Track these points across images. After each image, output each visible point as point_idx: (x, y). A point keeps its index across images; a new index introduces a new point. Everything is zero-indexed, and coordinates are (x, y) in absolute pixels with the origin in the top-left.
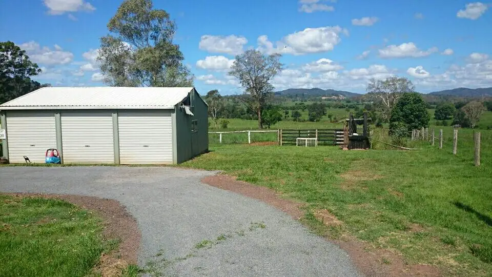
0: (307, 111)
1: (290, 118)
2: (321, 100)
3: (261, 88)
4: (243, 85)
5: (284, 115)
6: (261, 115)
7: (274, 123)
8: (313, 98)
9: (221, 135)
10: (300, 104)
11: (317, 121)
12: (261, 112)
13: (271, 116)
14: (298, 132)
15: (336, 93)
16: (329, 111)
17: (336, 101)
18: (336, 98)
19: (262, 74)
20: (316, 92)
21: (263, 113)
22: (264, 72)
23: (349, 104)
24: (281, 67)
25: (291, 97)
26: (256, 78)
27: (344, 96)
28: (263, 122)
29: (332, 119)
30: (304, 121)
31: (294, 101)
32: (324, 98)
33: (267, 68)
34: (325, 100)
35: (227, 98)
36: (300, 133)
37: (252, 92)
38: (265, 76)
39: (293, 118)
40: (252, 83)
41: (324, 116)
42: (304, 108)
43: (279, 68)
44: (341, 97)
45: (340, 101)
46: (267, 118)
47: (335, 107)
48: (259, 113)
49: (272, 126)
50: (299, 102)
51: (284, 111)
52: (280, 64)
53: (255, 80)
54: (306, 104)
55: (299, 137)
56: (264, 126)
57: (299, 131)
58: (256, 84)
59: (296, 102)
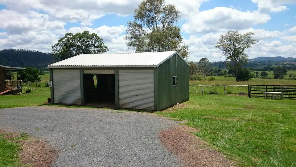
0: (272, 72)
1: (260, 76)
2: (283, 64)
4: (225, 54)
5: (255, 74)
11: (280, 79)
14: (265, 87)
22: (241, 46)
25: (261, 62)
26: (235, 49)
29: (292, 78)
30: (271, 78)
31: (262, 65)
33: (242, 42)
34: (286, 64)
35: (215, 64)
36: (267, 88)
37: (232, 59)
39: (262, 77)
40: (231, 53)
41: (285, 76)
42: (270, 70)
47: (294, 69)
50: (266, 66)
51: (256, 72)
53: (234, 51)
54: (272, 67)
55: (266, 91)
57: (267, 86)
58: (234, 53)
59: (264, 66)
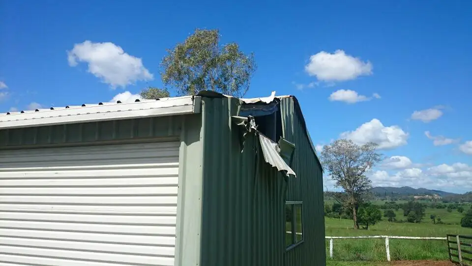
0: (401, 211)
2: (414, 199)
3: (355, 181)
4: (333, 177)
6: (356, 212)
7: (374, 224)
8: (404, 197)
9: (331, 241)
10: (391, 203)
11: (417, 222)
12: (356, 209)
13: (369, 214)
15: (430, 193)
16: (428, 212)
17: (430, 200)
18: (430, 197)
19: (356, 165)
20: (407, 192)
21: (358, 211)
22: (358, 163)
23: (448, 204)
24: (378, 158)
25: (379, 195)
26: (348, 169)
27: (439, 195)
28: (359, 221)
29: (436, 221)
30: (401, 221)
31: (383, 200)
32: (415, 197)
33: (361, 158)
34: (418, 199)
37: (344, 186)
38: (360, 167)
39: (387, 218)
40: (343, 176)
41: (424, 217)
42: (398, 207)
43: (376, 159)
44: (436, 196)
45: (436, 200)
46: (365, 216)
47: (432, 207)
48: (354, 210)
49: (371, 227)
50: (389, 201)
52: (375, 154)
53: (348, 172)
54: (398, 202)
56: (361, 227)
58: (349, 176)
59: (385, 201)
